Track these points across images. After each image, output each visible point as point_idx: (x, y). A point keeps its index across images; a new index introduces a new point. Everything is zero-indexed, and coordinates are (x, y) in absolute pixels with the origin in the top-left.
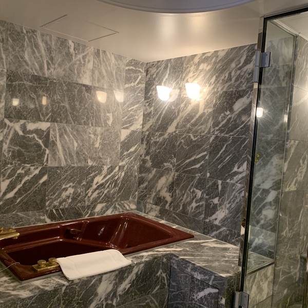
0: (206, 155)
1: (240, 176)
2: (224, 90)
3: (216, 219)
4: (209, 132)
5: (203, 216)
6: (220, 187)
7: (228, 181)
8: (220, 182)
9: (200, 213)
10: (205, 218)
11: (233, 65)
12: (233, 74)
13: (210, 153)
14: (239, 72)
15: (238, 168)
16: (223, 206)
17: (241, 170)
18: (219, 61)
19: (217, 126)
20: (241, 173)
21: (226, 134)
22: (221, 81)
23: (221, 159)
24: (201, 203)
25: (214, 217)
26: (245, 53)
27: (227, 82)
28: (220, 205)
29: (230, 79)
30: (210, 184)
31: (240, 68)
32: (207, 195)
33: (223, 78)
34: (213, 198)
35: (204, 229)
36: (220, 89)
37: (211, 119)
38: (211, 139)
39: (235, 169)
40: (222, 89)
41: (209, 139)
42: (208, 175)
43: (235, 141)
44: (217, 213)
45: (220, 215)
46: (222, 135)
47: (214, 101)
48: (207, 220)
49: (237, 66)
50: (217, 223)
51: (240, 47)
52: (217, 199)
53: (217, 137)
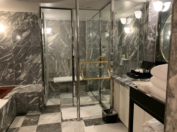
0: (12, 55)
1: (29, 60)
2: (17, 28)
3: (21, 78)
4: (12, 45)
5: (14, 78)
6: (21, 66)
7: (24, 63)
8: (21, 64)
9: (13, 78)
10: (16, 79)
11: (19, 19)
12: (19, 22)
13: (14, 54)
14: (22, 22)
15: (28, 57)
16: (24, 72)
17: (29, 58)
18: (12, 16)
19: (16, 42)
20: (29, 59)
21: (20, 45)
22: (14, 25)
23: (20, 55)
24: (12, 74)
25: (20, 77)
26: (24, 15)
27: (17, 25)
28: (22, 72)
29: (18, 24)
30: (16, 65)
31: (23, 21)
32: (15, 70)
33: (15, 23)
34: (18, 71)
35: (16, 83)
36: (14, 28)
37: (12, 40)
38: (13, 48)
39: (27, 58)
40: (15, 28)
41: (12, 48)
42: (14, 62)
43: (25, 48)
44: (21, 76)
45: (23, 76)
46: (19, 46)
47: (12, 33)
48: (17, 80)
49: (21, 19)
50: (22, 79)
51: (21, 12)
52: (20, 70)
53: (16, 47)
